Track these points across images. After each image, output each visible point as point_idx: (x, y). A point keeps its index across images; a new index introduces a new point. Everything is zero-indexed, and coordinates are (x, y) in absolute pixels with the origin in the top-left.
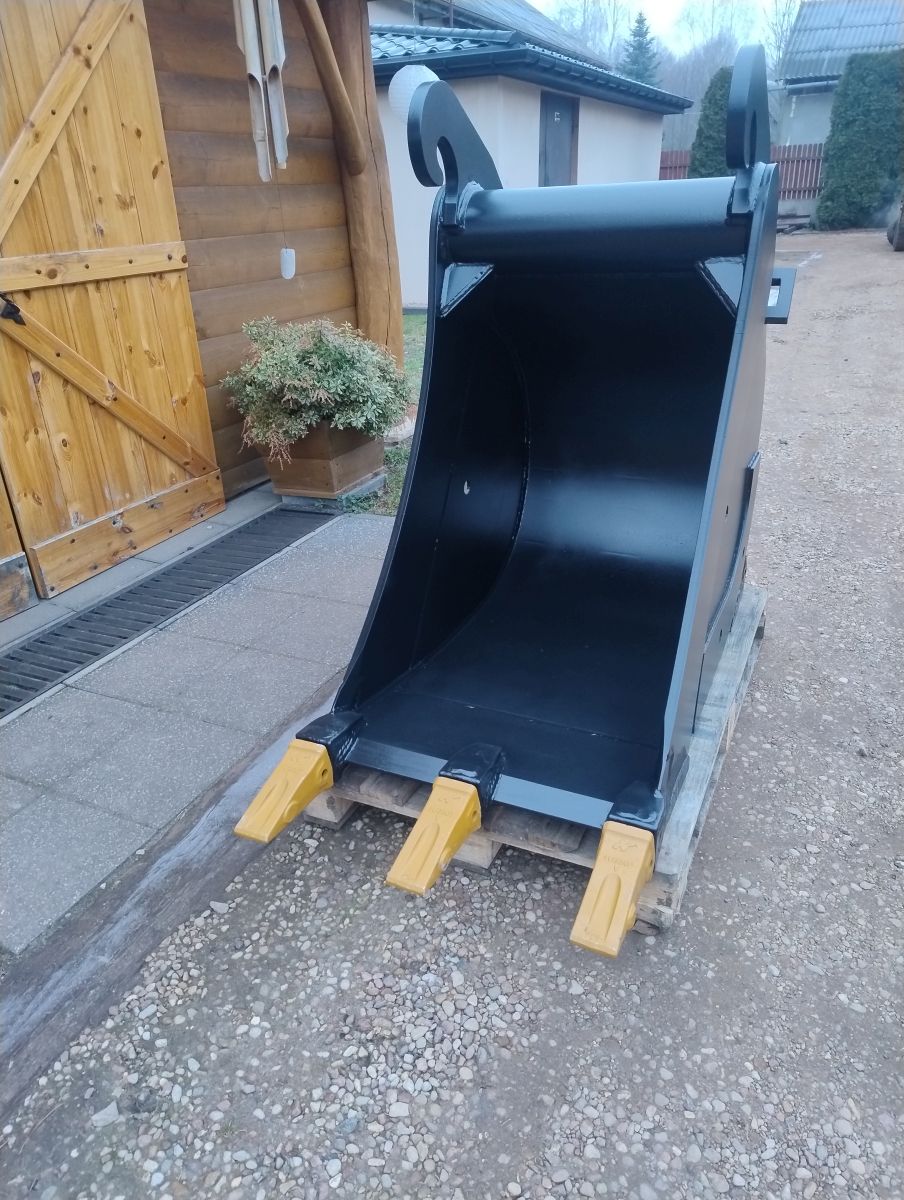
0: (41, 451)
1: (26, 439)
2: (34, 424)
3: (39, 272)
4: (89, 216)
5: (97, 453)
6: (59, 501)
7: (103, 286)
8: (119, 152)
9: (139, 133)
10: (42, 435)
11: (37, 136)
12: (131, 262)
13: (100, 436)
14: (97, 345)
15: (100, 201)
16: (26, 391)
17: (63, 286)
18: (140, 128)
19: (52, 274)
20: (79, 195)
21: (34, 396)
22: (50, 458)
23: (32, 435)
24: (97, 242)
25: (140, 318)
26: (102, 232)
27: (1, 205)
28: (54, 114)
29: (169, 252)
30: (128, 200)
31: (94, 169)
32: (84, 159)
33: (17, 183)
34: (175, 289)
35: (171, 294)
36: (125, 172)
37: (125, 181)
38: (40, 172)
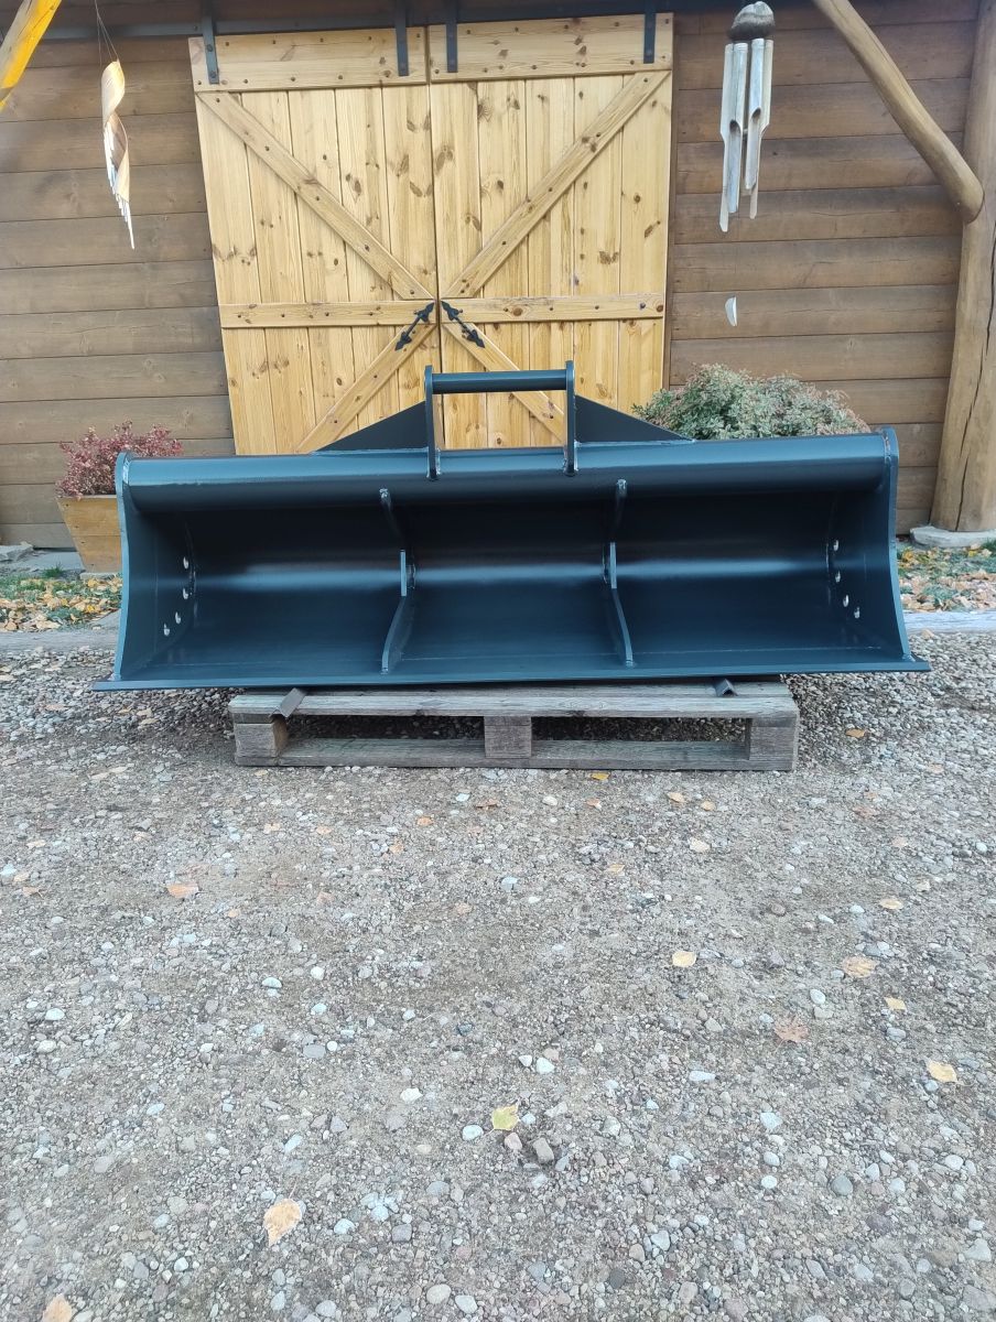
0: (477, 442)
1: (467, 431)
2: (476, 422)
3: (507, 310)
4: (566, 269)
7: (567, 325)
8: (612, 216)
9: (638, 199)
10: (482, 430)
11: (531, 208)
12: (597, 308)
15: (582, 257)
16: (476, 398)
17: (528, 322)
18: (641, 196)
19: (518, 312)
20: (562, 253)
21: (482, 400)
23: (473, 428)
24: (570, 290)
25: (600, 356)
26: (577, 282)
27: (488, 260)
28: (550, 190)
29: (643, 301)
30: (611, 256)
31: (582, 231)
32: (576, 224)
33: (504, 243)
34: (646, 334)
35: (640, 338)
36: (613, 233)
37: (613, 240)
38: (528, 235)
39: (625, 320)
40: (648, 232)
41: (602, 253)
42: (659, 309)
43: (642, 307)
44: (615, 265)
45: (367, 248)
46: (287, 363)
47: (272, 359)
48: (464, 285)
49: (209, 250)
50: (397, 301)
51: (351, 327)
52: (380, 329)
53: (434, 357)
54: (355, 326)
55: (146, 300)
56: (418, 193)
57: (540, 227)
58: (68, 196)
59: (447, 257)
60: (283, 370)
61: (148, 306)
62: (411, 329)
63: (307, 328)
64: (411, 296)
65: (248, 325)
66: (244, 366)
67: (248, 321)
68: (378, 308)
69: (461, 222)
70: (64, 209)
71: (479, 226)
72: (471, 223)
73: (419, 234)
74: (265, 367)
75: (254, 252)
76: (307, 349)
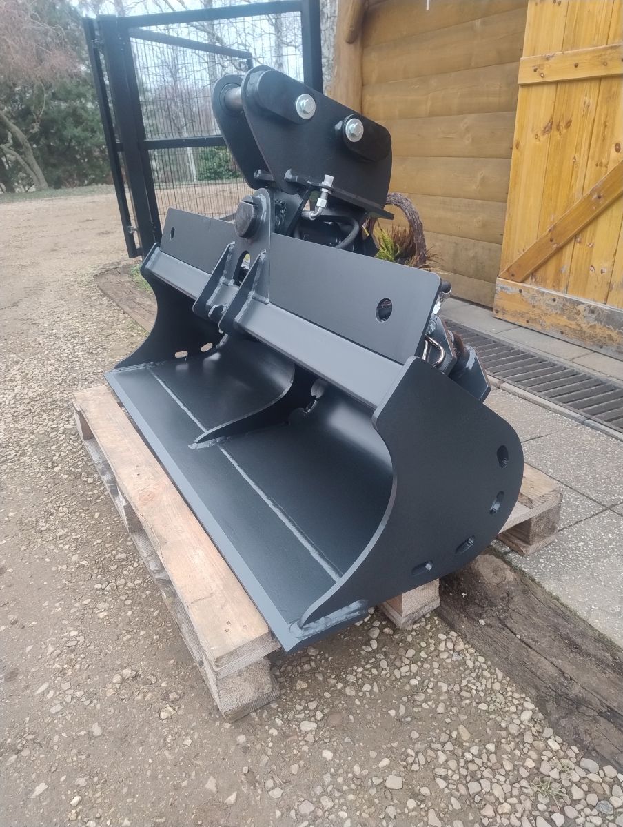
46: (569, 124)
47: (557, 119)
60: (564, 131)
61: (473, 64)
63: (600, 79)
65: (540, 80)
66: (530, 128)
67: (541, 75)
74: (548, 129)
76: (593, 107)
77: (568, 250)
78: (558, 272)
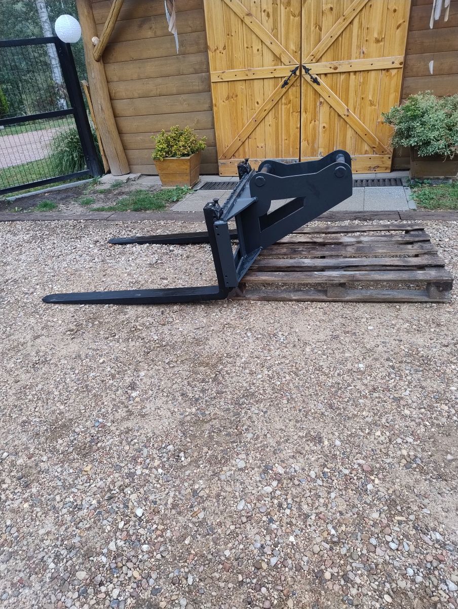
0: (314, 128)
1: (310, 123)
2: (314, 118)
3: (331, 68)
4: (359, 47)
5: (336, 134)
6: (316, 146)
7: (357, 74)
8: (382, 20)
9: (395, 11)
10: (317, 122)
11: (344, 19)
12: (372, 65)
13: (339, 128)
14: (348, 95)
15: (367, 40)
16: (315, 108)
17: (340, 73)
18: (396, 8)
19: (336, 68)
20: (358, 39)
21: (318, 109)
22: (317, 132)
23: (313, 122)
24: (360, 57)
25: (371, 87)
26: (363, 53)
27: (323, 45)
28: (354, 10)
29: (393, 60)
30: (380, 39)
31: (368, 28)
32: (364, 25)
33: (331, 37)
34: (394, 76)
35: (391, 78)
36: (382, 28)
37: (381, 32)
38: (342, 32)
39: (384, 70)
40: (398, 27)
41: (376, 38)
42: (401, 64)
43: (393, 63)
44: (382, 43)
45: (271, 43)
46: (237, 96)
47: (231, 94)
48: (313, 57)
49: (206, 48)
50: (283, 66)
51: (263, 79)
52: (275, 79)
53: (298, 90)
54: (265, 78)
55: (181, 71)
56: (294, 16)
57: (348, 28)
58: (151, 28)
59: (306, 45)
60: (235, 99)
61: (181, 74)
62: (289, 79)
63: (245, 80)
64: (289, 64)
65: (221, 80)
66: (220, 98)
68: (275, 70)
69: (313, 28)
70: (150, 34)
71: (320, 29)
72: (317, 28)
73: (294, 36)
74: (228, 98)
75: (224, 48)
76: (244, 90)
77: (247, 142)
78: (244, 152)
